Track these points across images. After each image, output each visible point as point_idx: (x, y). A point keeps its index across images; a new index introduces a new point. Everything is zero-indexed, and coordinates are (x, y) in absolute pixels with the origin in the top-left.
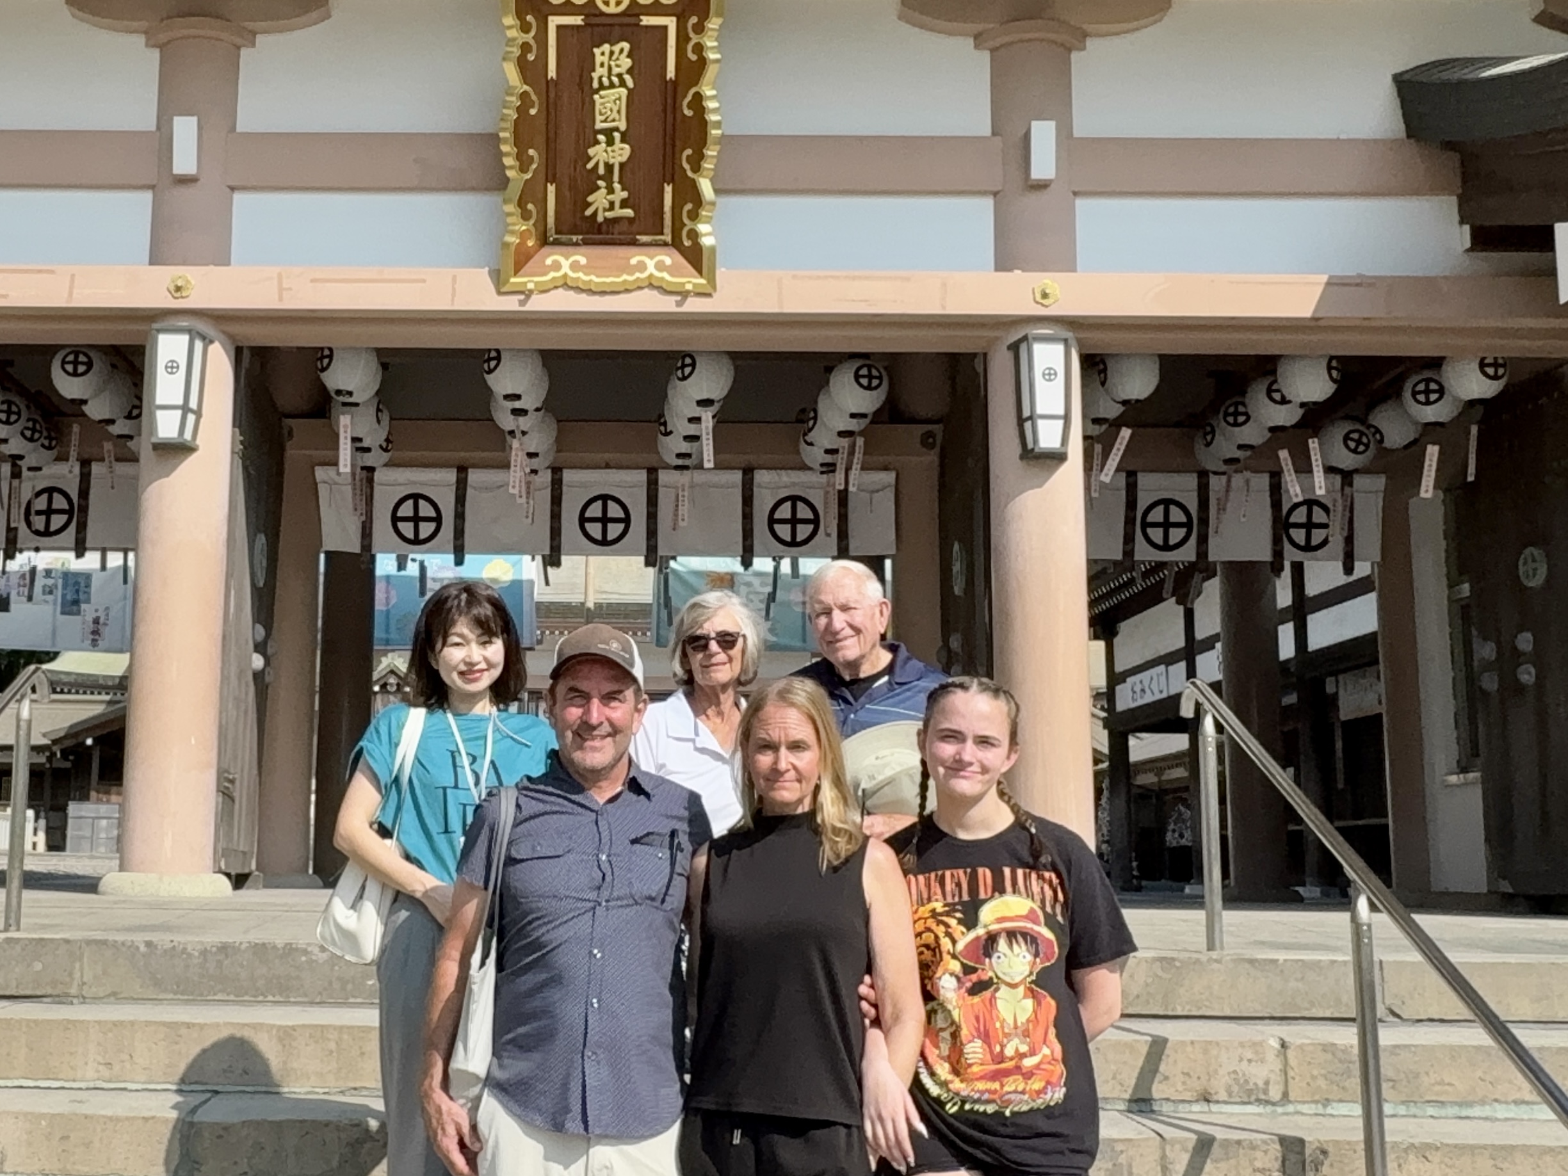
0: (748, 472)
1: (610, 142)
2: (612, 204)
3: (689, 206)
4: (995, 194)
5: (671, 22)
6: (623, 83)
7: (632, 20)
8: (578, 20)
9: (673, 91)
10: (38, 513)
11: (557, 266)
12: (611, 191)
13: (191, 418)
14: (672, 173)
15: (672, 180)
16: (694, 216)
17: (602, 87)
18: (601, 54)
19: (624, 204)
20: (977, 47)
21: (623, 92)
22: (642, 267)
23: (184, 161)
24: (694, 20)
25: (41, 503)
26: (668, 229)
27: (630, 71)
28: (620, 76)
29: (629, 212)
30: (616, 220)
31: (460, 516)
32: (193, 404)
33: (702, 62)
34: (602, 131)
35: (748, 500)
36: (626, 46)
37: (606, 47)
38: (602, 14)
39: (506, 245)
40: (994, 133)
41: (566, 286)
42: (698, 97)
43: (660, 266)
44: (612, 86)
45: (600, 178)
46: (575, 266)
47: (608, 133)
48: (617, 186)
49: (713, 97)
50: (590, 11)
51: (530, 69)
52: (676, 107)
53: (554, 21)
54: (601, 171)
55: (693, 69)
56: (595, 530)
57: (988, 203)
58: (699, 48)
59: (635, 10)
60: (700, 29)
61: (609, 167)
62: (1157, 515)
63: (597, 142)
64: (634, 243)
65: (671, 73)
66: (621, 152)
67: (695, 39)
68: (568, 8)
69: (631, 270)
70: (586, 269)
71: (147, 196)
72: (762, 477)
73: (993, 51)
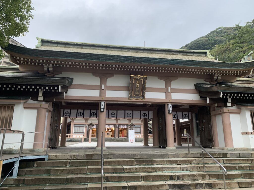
3: (143, 93)
4: (165, 92)
5: (143, 80)
9: (143, 85)
18: (137, 82)
19: (138, 93)
20: (164, 81)
21: (139, 84)
23: (103, 88)
34: (137, 87)
38: (138, 79)
39: (129, 96)
40: (165, 88)
41: (134, 99)
43: (141, 98)
53: (134, 79)
54: (137, 90)
58: (145, 82)
64: (139, 96)
71: (99, 90)
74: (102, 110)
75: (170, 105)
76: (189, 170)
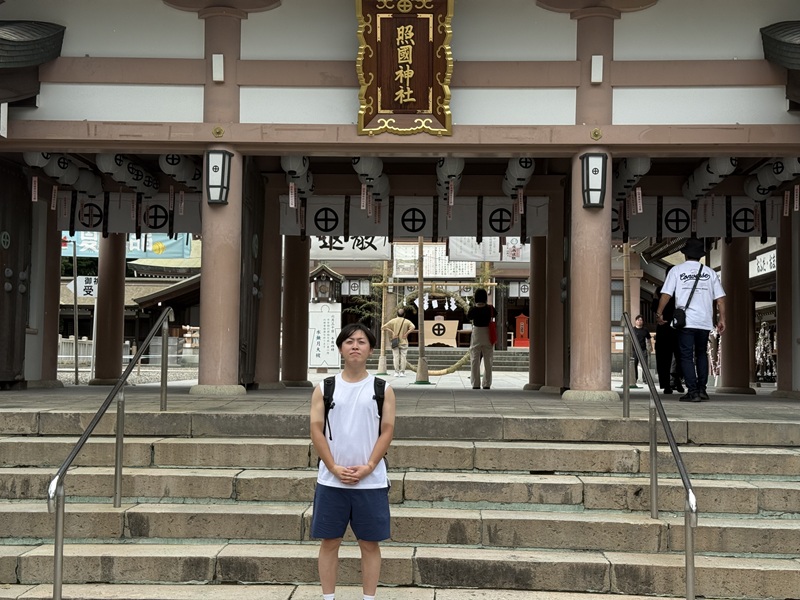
0: (480, 198)
1: (405, 69)
2: (406, 96)
3: (440, 97)
4: (577, 87)
5: (430, 16)
6: (410, 43)
7: (414, 16)
8: (389, 16)
9: (432, 47)
10: (151, 217)
11: (382, 123)
12: (406, 90)
13: (225, 190)
14: (433, 83)
15: (432, 86)
16: (442, 102)
17: (401, 45)
18: (400, 30)
19: (411, 96)
20: (571, 18)
21: (410, 47)
22: (419, 124)
23: (218, 74)
24: (440, 16)
25: (152, 213)
26: (431, 107)
27: (412, 38)
28: (408, 40)
29: (413, 100)
30: (409, 103)
31: (347, 219)
32: (225, 185)
33: (445, 34)
34: (401, 64)
35: (480, 211)
36: (412, 27)
37: (402, 27)
38: (401, 13)
39: (360, 114)
40: (578, 59)
41: (387, 132)
42: (443, 50)
43: (427, 124)
44: (405, 44)
45: (401, 85)
46: (390, 124)
47: (404, 65)
48: (408, 89)
49: (449, 50)
50: (395, 11)
51: (369, 37)
52: (433, 54)
53: (380, 16)
54: (401, 81)
55: (441, 37)
56: (409, 225)
57: (574, 91)
58: (443, 28)
59: (415, 12)
60: (443, 20)
61: (405, 80)
62: (673, 216)
63: (400, 69)
64: (416, 113)
65: (431, 39)
66: (410, 73)
67: (441, 24)
68: (385, 11)
69: (415, 125)
70: (395, 125)
71: (202, 89)
72: (486, 200)
73: (578, 20)
74: (215, 194)
75: (591, 159)
76: (579, 500)
